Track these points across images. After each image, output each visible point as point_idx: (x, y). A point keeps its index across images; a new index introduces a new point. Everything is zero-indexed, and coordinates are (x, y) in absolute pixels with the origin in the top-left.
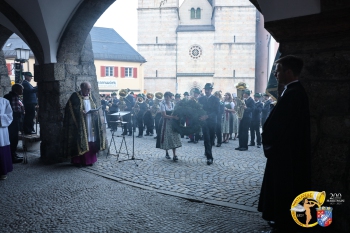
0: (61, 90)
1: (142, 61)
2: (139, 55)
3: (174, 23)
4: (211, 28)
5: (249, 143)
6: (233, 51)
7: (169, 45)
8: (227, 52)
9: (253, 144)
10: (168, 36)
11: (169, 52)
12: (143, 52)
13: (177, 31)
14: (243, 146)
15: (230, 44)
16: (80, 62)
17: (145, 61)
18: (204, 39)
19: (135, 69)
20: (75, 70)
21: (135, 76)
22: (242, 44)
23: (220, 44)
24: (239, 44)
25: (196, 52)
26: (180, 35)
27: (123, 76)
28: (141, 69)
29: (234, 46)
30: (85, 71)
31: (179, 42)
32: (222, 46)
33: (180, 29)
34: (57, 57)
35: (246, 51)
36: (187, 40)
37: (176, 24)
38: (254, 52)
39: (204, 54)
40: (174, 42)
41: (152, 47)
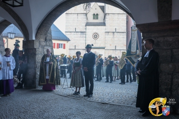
0: (37, 53)
1: (68, 40)
2: (66, 37)
3: (85, 21)
4: (104, 24)
5: (126, 81)
6: (115, 36)
7: (82, 32)
8: (112, 36)
9: (128, 81)
10: (81, 28)
11: (82, 36)
12: (68, 36)
13: (86, 25)
14: (123, 82)
15: (113, 33)
16: (46, 40)
17: (69, 40)
18: (100, 30)
19: (64, 45)
20: (43, 44)
21: (64, 48)
22: (120, 32)
23: (108, 32)
24: (118, 32)
25: (96, 36)
26: (88, 27)
27: (58, 48)
28: (67, 44)
29: (115, 34)
30: (48, 44)
31: (87, 31)
32: (110, 34)
33: (88, 24)
34: (36, 37)
35: (121, 36)
36: (91, 30)
37: (86, 22)
38: (125, 37)
39: (100, 37)
40: (85, 31)
41: (73, 33)
